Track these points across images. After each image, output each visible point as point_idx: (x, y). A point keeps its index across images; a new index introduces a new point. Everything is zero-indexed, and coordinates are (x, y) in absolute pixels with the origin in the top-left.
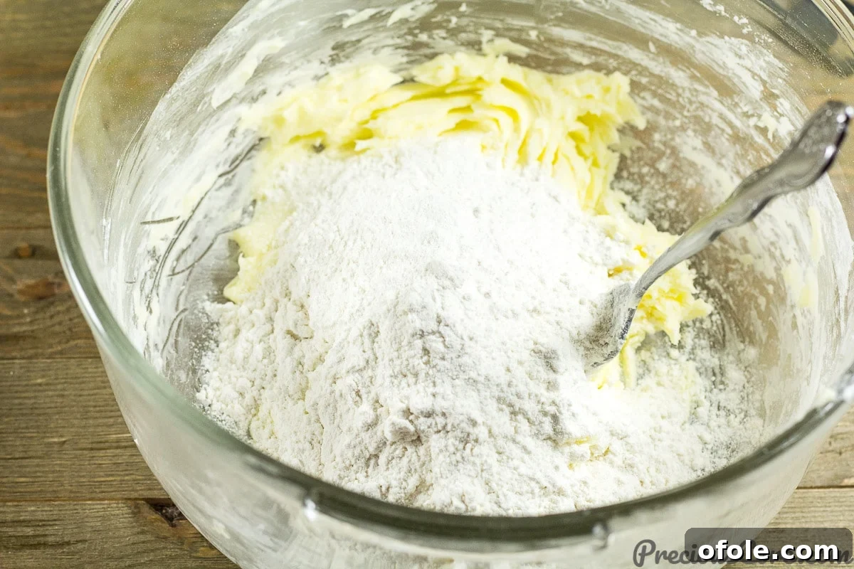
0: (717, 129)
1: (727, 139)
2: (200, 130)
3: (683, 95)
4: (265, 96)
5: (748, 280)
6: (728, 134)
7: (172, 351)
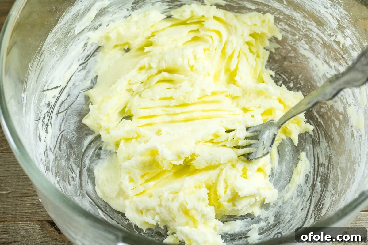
0: (315, 40)
1: (321, 46)
2: (70, 45)
3: (299, 24)
4: (101, 27)
5: (330, 113)
6: (321, 44)
7: (58, 151)
